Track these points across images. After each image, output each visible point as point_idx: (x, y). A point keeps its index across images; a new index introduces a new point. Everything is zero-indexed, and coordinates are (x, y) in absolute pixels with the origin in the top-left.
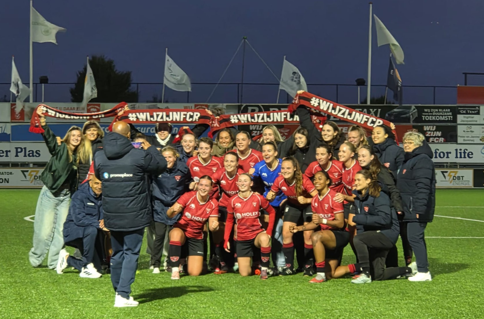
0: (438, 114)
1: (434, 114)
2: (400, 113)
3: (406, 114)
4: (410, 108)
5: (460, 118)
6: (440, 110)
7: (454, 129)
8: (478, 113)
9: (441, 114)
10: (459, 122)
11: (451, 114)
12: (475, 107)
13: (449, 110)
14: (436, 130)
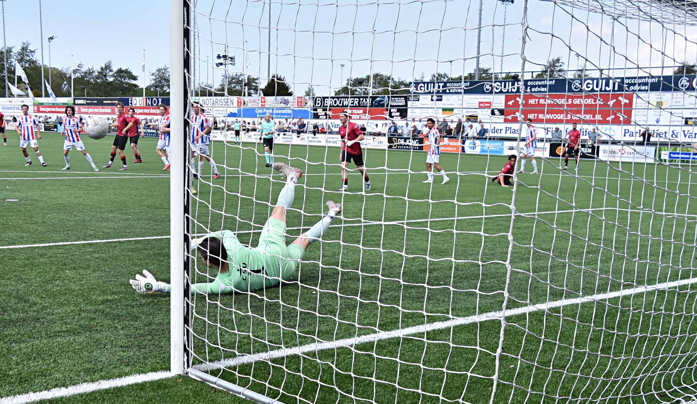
0: (398, 101)
1: (396, 101)
2: (380, 101)
3: (383, 101)
4: (384, 97)
5: (409, 103)
6: (399, 98)
7: (406, 111)
8: (418, 100)
9: (399, 101)
10: (409, 106)
11: (404, 101)
12: (417, 96)
13: (403, 98)
14: (397, 112)
